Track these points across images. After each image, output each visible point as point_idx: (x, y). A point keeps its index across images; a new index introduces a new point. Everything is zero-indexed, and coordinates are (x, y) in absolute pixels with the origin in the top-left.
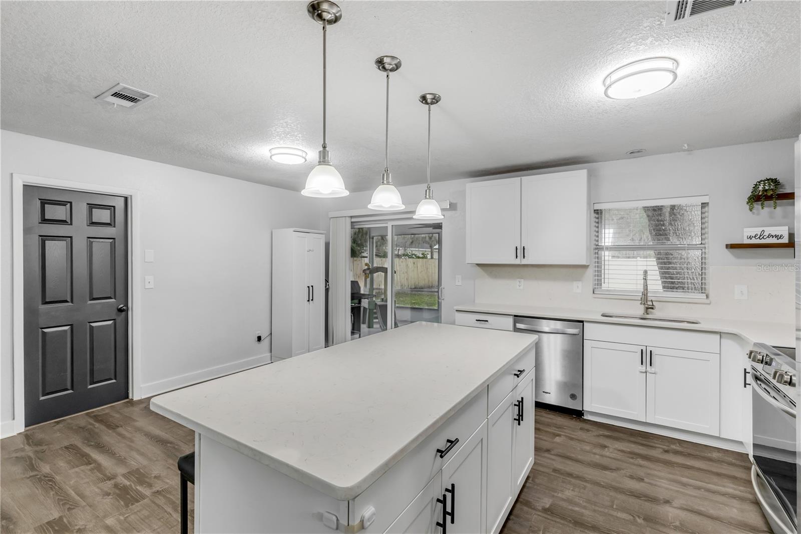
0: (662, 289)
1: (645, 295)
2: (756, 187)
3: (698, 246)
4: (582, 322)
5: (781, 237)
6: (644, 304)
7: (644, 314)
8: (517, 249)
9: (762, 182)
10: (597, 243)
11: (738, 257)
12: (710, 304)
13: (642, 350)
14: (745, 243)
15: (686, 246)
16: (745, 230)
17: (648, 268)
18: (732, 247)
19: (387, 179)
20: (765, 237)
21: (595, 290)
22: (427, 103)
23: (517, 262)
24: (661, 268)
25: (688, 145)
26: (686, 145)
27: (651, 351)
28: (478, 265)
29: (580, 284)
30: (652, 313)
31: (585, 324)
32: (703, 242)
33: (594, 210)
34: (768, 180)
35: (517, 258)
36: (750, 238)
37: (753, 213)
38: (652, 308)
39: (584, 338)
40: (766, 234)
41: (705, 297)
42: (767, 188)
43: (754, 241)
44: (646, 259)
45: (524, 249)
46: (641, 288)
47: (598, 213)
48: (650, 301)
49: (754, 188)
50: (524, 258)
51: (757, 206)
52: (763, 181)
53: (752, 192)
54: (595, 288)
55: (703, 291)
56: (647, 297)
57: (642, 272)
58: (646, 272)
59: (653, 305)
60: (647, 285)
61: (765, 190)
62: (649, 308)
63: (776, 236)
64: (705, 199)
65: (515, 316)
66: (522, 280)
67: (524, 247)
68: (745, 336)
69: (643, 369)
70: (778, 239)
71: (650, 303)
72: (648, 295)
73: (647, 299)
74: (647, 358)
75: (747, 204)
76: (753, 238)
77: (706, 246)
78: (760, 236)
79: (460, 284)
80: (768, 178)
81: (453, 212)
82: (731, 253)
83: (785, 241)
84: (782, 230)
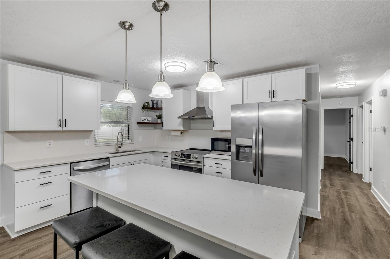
3: (127, 122)
4: (108, 158)
7: (117, 150)
11: (139, 127)
13: (131, 164)
18: (138, 123)
19: (163, 79)
20: (146, 121)
23: (60, 129)
27: (134, 164)
29: (88, 140)
36: (143, 120)
37: (143, 112)
39: (110, 166)
40: (147, 119)
41: (131, 141)
43: (144, 122)
45: (65, 121)
50: (65, 127)
53: (143, 106)
62: (119, 148)
63: (149, 120)
66: (52, 141)
77: (130, 122)
82: (138, 125)
83: (151, 122)
84: (150, 119)
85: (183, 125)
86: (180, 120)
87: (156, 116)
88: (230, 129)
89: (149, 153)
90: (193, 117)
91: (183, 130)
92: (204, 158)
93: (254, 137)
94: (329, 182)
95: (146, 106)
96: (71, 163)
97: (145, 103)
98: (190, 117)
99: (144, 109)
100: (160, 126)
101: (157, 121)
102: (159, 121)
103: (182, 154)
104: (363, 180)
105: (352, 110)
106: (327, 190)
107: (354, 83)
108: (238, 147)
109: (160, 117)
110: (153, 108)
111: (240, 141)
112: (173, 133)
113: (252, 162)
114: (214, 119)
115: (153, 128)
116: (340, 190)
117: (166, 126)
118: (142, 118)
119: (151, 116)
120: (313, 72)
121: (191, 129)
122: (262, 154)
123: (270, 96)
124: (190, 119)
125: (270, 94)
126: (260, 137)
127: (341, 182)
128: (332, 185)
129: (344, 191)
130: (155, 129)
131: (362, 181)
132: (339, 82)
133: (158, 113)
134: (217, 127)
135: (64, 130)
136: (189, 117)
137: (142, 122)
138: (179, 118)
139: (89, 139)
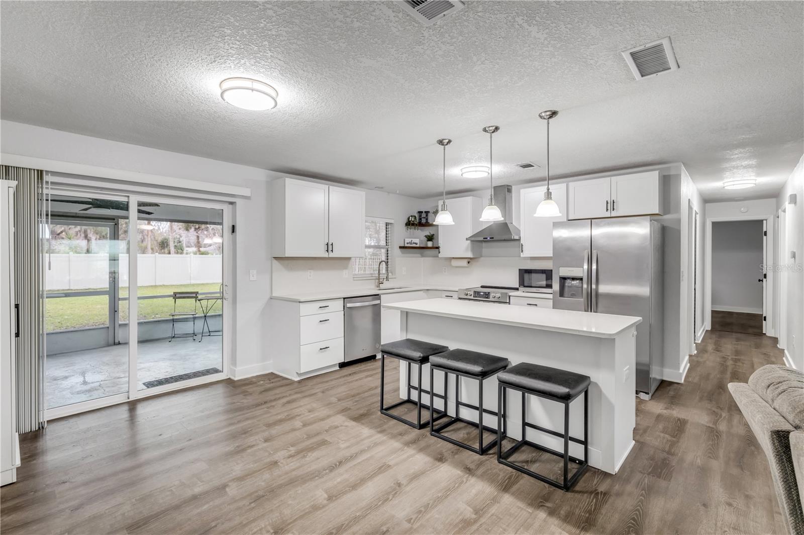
5: (416, 244)
11: (403, 253)
18: (400, 247)
22: (443, 145)
36: (407, 243)
43: (409, 245)
82: (401, 251)
83: (418, 246)
84: (417, 241)
85: (473, 250)
86: (469, 242)
87: (426, 236)
88: (552, 256)
89: (422, 292)
90: (490, 238)
91: (470, 258)
92: (510, 296)
93: (586, 267)
94: (714, 346)
95: (412, 222)
96: (344, 298)
97: (411, 217)
98: (487, 238)
99: (409, 227)
100: (435, 251)
101: (427, 244)
102: (430, 244)
103: (475, 292)
104: (778, 345)
105: (765, 222)
106: (706, 356)
107: (754, 182)
108: (563, 279)
109: (430, 238)
110: (420, 224)
111: (565, 272)
112: (455, 263)
113: (582, 300)
114: (522, 242)
115: (419, 255)
116: (729, 356)
117: (445, 252)
118: (406, 239)
119: (418, 237)
120: (672, 172)
121: (482, 257)
122: (597, 294)
123: (609, 208)
124: (485, 240)
125: (609, 205)
126: (594, 267)
127: (735, 348)
128: (717, 350)
129: (736, 357)
130: (423, 256)
131: (777, 347)
132: (726, 180)
133: (427, 231)
134: (527, 253)
135: (330, 256)
136: (484, 238)
137: (406, 245)
138: (467, 239)
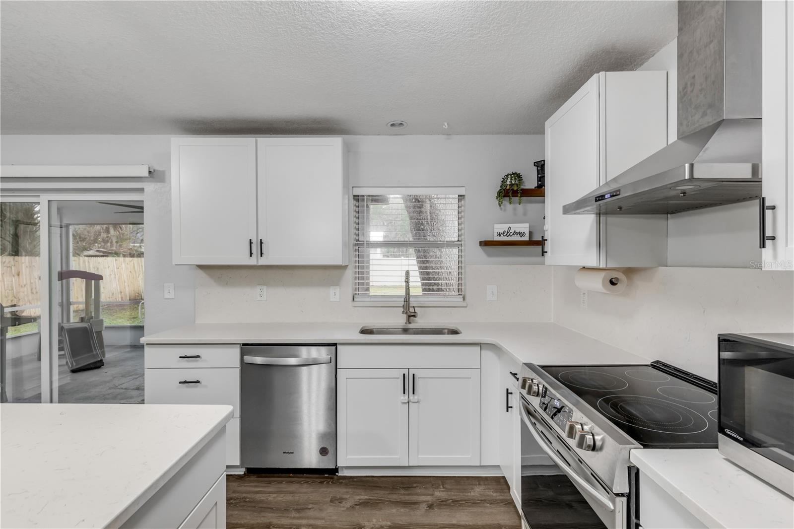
0: (421, 292)
1: (407, 302)
2: (504, 181)
3: (455, 243)
4: (335, 345)
6: (406, 312)
7: (406, 323)
8: (251, 243)
9: (509, 176)
10: (357, 238)
12: (466, 307)
13: (404, 375)
14: (495, 240)
15: (445, 242)
16: (496, 226)
17: (410, 268)
20: (511, 234)
21: (355, 296)
23: (253, 261)
24: (420, 268)
25: (448, 124)
26: (446, 124)
27: (414, 375)
28: (201, 267)
29: (337, 291)
30: (414, 322)
31: (338, 347)
32: (460, 239)
33: (354, 196)
34: (513, 174)
35: (251, 256)
37: (501, 209)
38: (414, 316)
39: (338, 367)
40: (512, 231)
41: (462, 300)
42: (513, 182)
44: (408, 258)
45: (261, 243)
46: (403, 292)
47: (358, 200)
48: (412, 307)
49: (502, 182)
50: (261, 256)
51: (506, 201)
52: (511, 175)
53: (501, 186)
54: (356, 294)
55: (460, 293)
56: (409, 303)
57: (404, 274)
58: (407, 273)
59: (415, 312)
60: (409, 289)
61: (511, 185)
62: (411, 316)
63: (520, 233)
64: (462, 191)
65: (244, 345)
66: (265, 288)
67: (261, 240)
68: (507, 350)
69: (405, 398)
70: (521, 237)
71: (412, 310)
72: (410, 300)
73: (409, 305)
74: (409, 384)
75: (497, 198)
76: (502, 235)
77: (463, 243)
78: (508, 233)
79: (171, 296)
80: (514, 172)
81: (159, 184)
139: (338, 287)
